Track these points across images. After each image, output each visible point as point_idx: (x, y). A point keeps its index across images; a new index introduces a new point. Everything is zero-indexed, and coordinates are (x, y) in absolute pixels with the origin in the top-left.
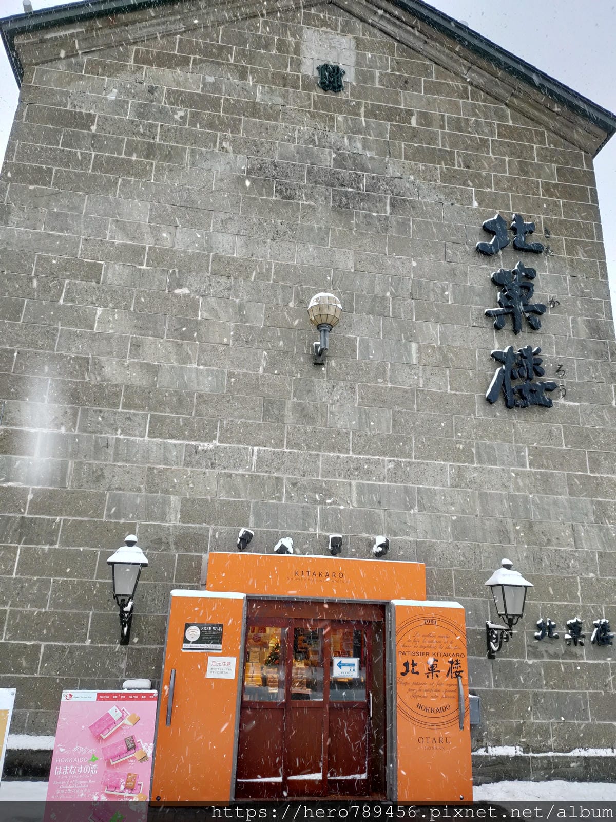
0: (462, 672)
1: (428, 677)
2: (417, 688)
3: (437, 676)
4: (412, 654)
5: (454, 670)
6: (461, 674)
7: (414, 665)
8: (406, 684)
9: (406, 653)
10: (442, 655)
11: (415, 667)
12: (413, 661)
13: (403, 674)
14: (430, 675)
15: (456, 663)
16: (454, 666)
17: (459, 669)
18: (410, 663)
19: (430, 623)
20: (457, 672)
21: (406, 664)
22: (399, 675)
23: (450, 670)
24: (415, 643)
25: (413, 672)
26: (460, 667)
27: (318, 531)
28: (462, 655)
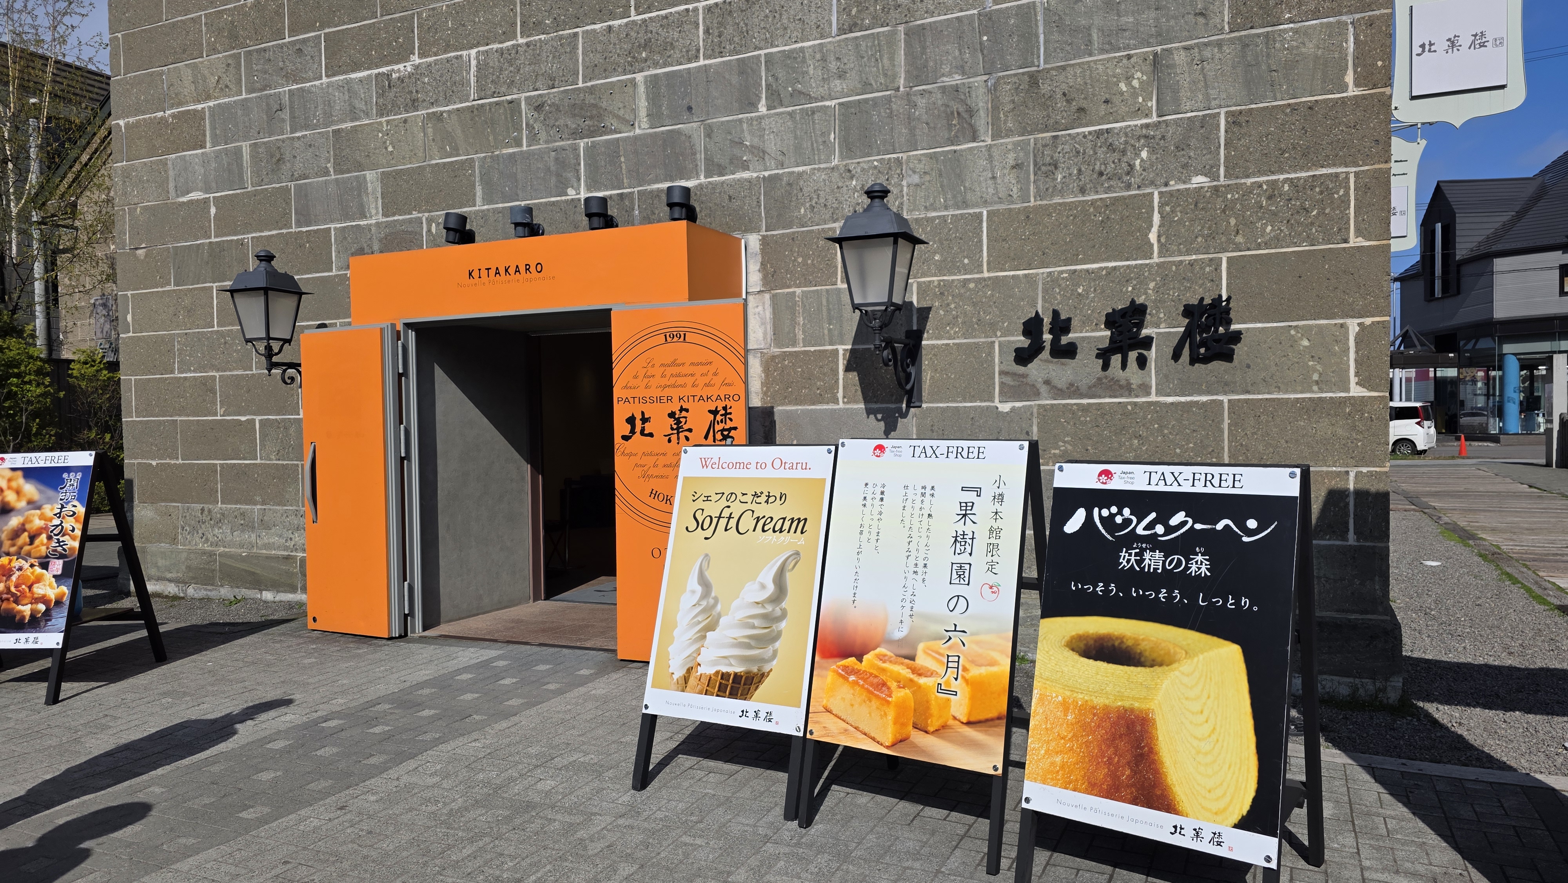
0: (735, 428)
1: (669, 441)
2: (650, 461)
3: (687, 439)
4: (643, 400)
5: (718, 427)
6: (733, 433)
7: (645, 420)
8: (630, 455)
9: (631, 400)
10: (697, 399)
11: (646, 425)
12: (643, 413)
13: (626, 438)
14: (674, 438)
15: (723, 412)
16: (719, 418)
17: (729, 425)
18: (638, 417)
19: (676, 339)
20: (724, 430)
21: (631, 420)
22: (617, 439)
23: (712, 425)
24: (646, 380)
25: (642, 433)
26: (731, 420)
27: (582, 193)
28: (736, 398)
